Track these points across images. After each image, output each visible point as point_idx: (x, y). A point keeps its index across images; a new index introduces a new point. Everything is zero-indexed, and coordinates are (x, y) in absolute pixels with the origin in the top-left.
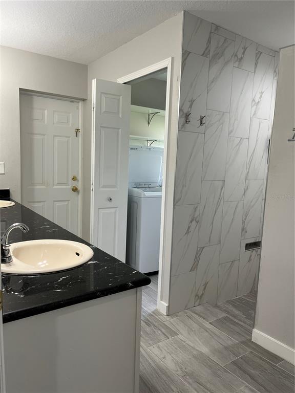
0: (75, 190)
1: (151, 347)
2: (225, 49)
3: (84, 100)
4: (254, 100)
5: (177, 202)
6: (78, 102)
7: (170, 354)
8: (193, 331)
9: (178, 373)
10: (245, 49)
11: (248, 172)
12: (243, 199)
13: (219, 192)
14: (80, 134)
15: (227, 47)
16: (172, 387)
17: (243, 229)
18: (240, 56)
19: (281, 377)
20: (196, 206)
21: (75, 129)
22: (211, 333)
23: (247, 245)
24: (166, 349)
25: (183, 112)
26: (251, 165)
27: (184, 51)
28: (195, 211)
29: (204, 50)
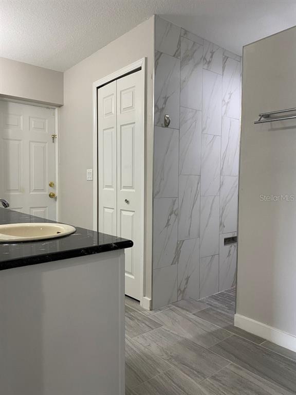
0: (52, 196)
1: (136, 338)
2: (194, 53)
3: (60, 106)
4: (224, 100)
5: (156, 195)
6: (54, 109)
7: (155, 342)
8: (176, 322)
9: (163, 357)
10: (212, 53)
11: (222, 168)
12: (219, 194)
13: (196, 186)
14: (57, 140)
15: (196, 50)
16: (159, 370)
17: (221, 224)
18: (208, 59)
19: (264, 354)
20: (174, 199)
21: (52, 134)
22: (194, 322)
23: (226, 240)
24: (151, 338)
25: (158, 108)
26: (225, 162)
27: (156, 51)
28: (174, 204)
29: (175, 51)
